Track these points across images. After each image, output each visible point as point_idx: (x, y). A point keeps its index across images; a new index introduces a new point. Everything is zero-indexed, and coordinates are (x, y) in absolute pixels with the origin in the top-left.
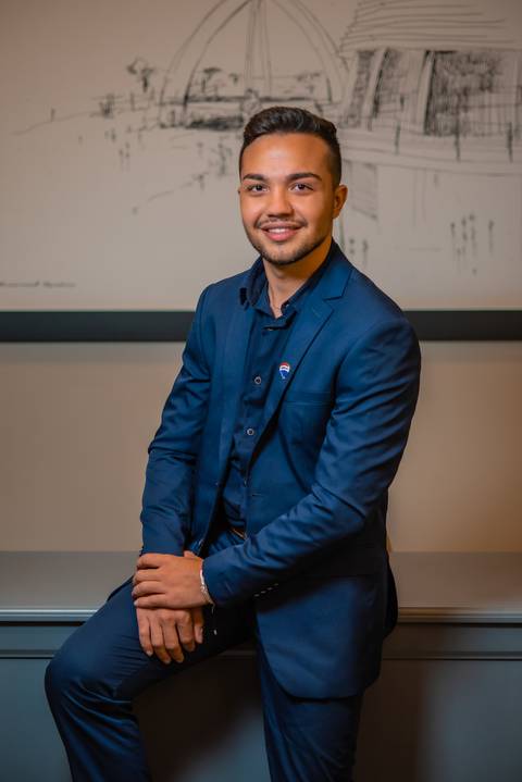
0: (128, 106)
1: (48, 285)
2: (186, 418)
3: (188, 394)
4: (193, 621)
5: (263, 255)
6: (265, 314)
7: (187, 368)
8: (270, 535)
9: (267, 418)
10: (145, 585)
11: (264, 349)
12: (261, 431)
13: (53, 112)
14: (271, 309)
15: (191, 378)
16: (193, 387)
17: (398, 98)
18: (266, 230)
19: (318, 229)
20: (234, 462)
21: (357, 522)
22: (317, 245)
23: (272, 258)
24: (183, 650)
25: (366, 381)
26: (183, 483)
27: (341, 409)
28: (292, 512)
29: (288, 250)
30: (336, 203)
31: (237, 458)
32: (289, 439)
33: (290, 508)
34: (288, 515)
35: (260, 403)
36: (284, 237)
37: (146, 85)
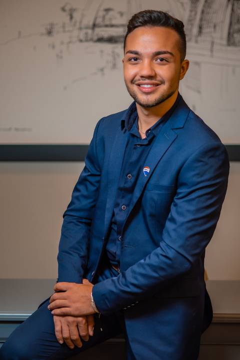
0: (61, 30)
1: (17, 129)
2: (86, 197)
3: (88, 183)
4: (87, 323)
5: (136, 101)
6: (136, 136)
7: (88, 167)
8: (134, 272)
9: (135, 200)
10: (58, 302)
11: (134, 158)
12: (131, 207)
13: (20, 33)
14: (139, 133)
15: (89, 173)
16: (90, 179)
17: (212, 25)
18: (139, 85)
19: (171, 86)
20: (113, 226)
21: (187, 265)
22: (169, 96)
23: (142, 102)
24: (82, 340)
25: (196, 179)
26: (83, 237)
27: (180, 196)
28: (147, 258)
29: (152, 98)
30: (182, 71)
31: (115, 223)
32: (147, 213)
33: (146, 256)
34: (145, 260)
35: (131, 190)
36: (150, 90)
37: (71, 18)
